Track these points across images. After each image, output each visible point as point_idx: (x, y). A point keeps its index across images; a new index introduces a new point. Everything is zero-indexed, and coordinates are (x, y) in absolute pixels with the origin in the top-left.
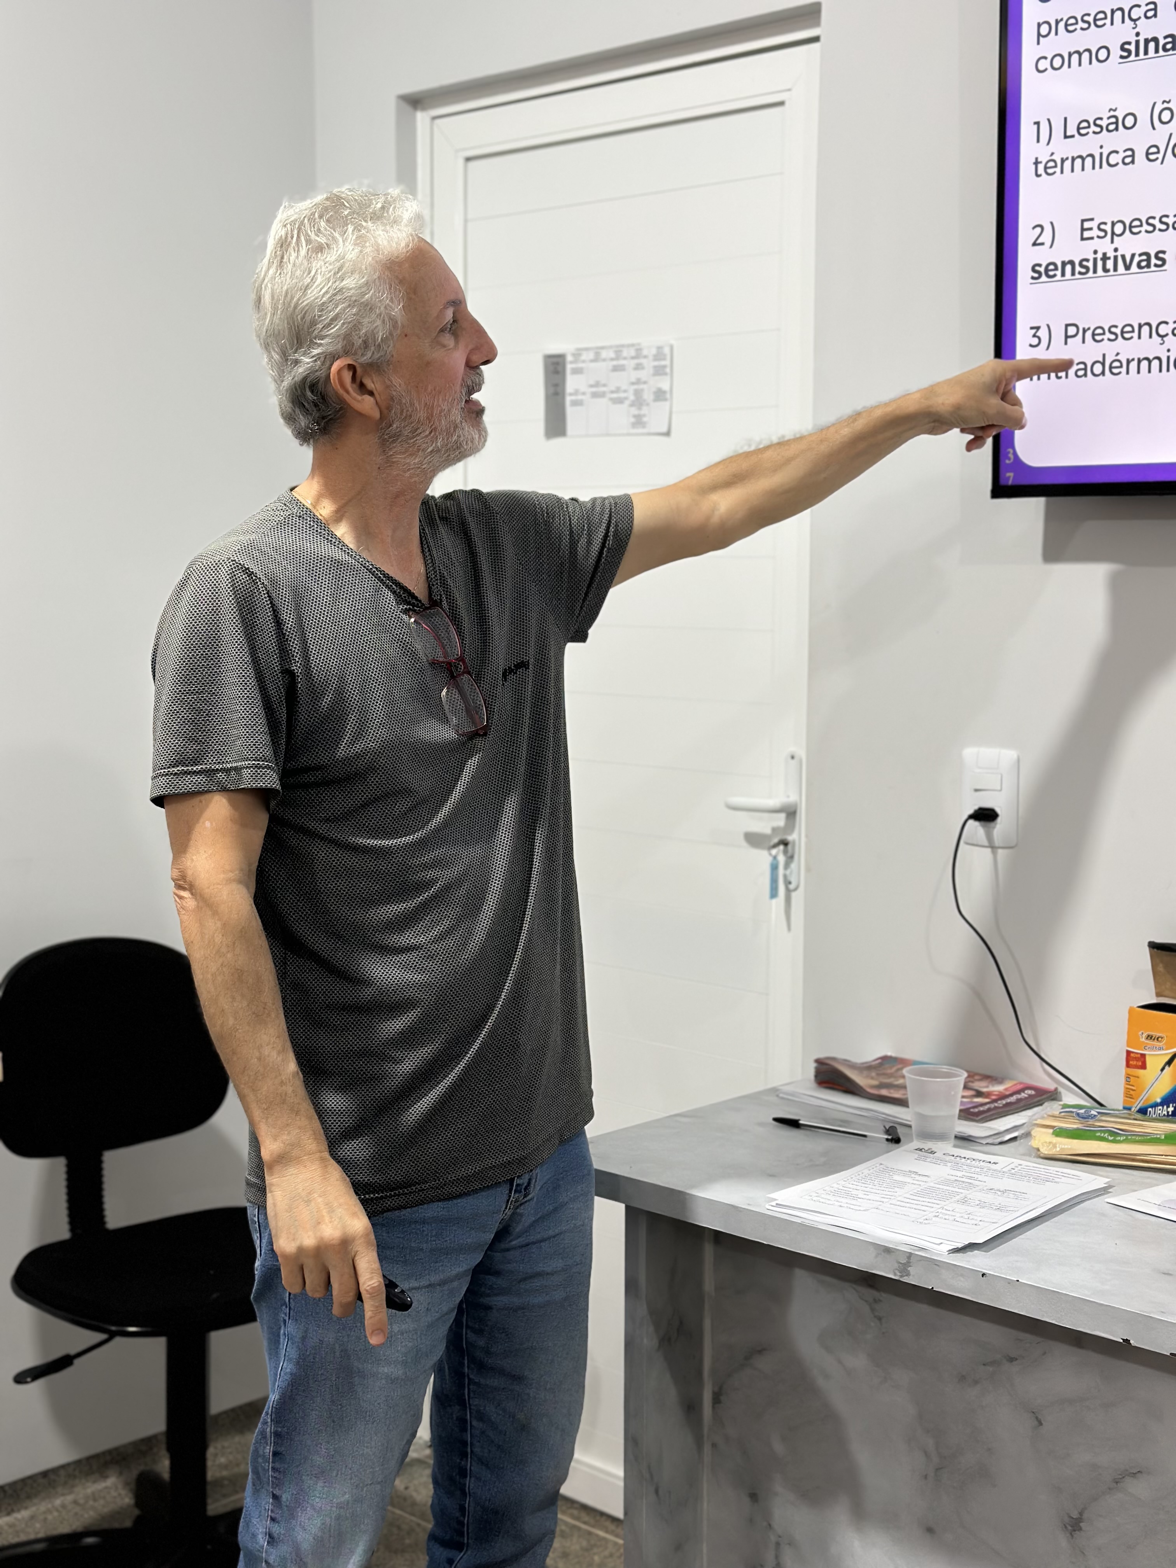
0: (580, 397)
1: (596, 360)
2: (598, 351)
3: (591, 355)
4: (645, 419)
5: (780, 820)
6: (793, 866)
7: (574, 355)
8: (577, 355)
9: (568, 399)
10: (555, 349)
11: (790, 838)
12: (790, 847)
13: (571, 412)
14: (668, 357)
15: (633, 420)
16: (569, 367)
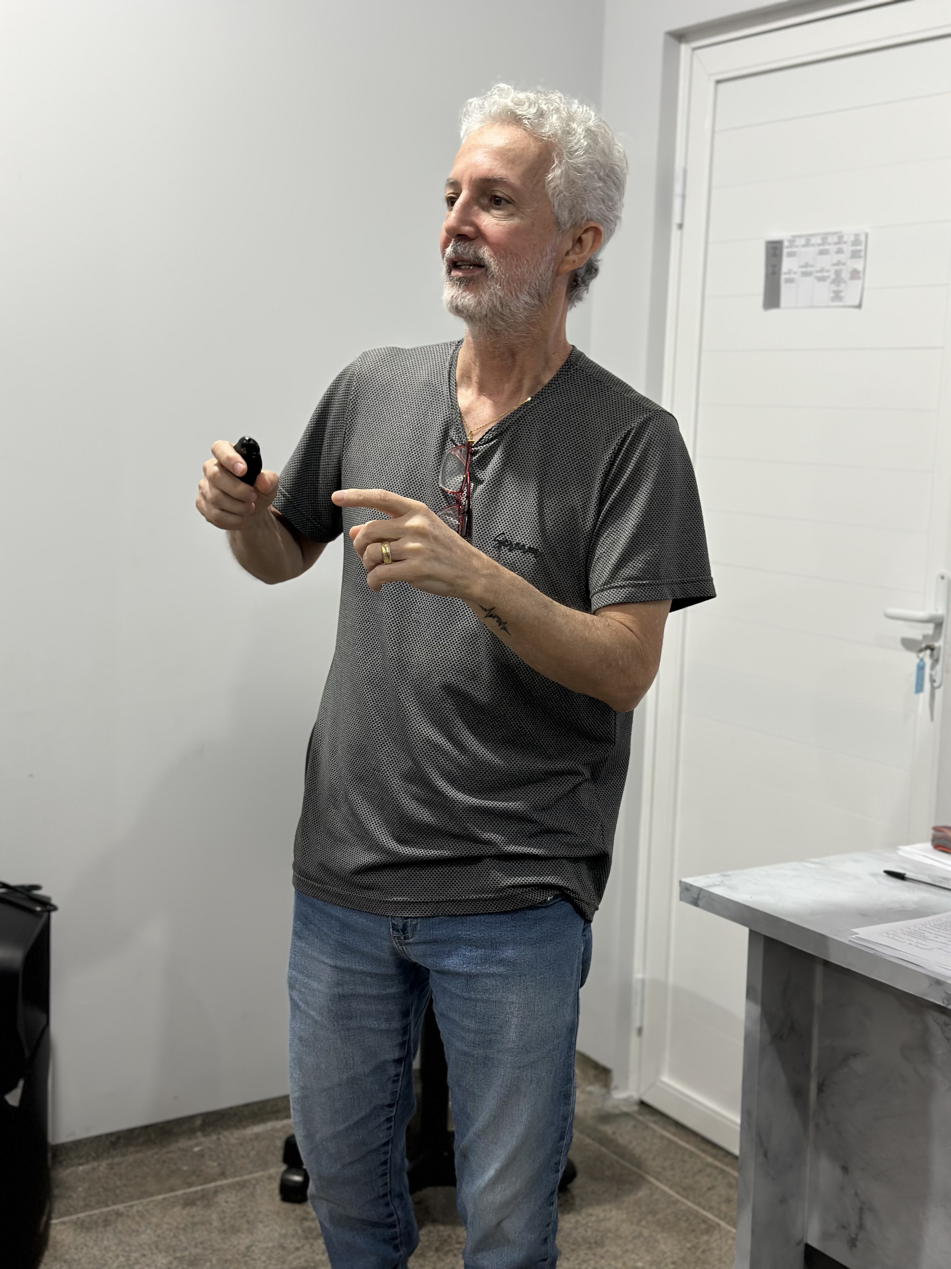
0: (792, 276)
1: (807, 245)
2: (808, 237)
3: (803, 241)
4: (842, 294)
5: (929, 629)
6: (939, 667)
7: (790, 241)
8: (792, 241)
9: (783, 277)
10: (774, 236)
11: (936, 644)
12: (935, 652)
13: (785, 289)
14: (863, 244)
15: (832, 295)
16: (785, 251)
